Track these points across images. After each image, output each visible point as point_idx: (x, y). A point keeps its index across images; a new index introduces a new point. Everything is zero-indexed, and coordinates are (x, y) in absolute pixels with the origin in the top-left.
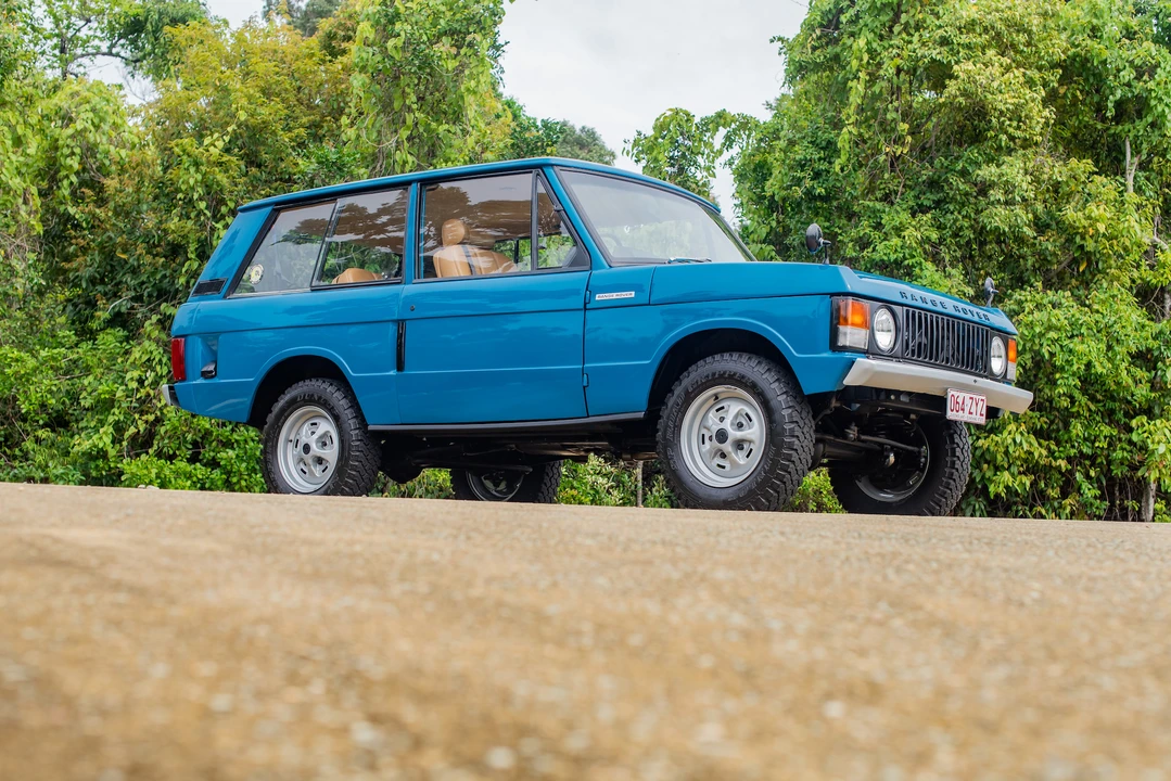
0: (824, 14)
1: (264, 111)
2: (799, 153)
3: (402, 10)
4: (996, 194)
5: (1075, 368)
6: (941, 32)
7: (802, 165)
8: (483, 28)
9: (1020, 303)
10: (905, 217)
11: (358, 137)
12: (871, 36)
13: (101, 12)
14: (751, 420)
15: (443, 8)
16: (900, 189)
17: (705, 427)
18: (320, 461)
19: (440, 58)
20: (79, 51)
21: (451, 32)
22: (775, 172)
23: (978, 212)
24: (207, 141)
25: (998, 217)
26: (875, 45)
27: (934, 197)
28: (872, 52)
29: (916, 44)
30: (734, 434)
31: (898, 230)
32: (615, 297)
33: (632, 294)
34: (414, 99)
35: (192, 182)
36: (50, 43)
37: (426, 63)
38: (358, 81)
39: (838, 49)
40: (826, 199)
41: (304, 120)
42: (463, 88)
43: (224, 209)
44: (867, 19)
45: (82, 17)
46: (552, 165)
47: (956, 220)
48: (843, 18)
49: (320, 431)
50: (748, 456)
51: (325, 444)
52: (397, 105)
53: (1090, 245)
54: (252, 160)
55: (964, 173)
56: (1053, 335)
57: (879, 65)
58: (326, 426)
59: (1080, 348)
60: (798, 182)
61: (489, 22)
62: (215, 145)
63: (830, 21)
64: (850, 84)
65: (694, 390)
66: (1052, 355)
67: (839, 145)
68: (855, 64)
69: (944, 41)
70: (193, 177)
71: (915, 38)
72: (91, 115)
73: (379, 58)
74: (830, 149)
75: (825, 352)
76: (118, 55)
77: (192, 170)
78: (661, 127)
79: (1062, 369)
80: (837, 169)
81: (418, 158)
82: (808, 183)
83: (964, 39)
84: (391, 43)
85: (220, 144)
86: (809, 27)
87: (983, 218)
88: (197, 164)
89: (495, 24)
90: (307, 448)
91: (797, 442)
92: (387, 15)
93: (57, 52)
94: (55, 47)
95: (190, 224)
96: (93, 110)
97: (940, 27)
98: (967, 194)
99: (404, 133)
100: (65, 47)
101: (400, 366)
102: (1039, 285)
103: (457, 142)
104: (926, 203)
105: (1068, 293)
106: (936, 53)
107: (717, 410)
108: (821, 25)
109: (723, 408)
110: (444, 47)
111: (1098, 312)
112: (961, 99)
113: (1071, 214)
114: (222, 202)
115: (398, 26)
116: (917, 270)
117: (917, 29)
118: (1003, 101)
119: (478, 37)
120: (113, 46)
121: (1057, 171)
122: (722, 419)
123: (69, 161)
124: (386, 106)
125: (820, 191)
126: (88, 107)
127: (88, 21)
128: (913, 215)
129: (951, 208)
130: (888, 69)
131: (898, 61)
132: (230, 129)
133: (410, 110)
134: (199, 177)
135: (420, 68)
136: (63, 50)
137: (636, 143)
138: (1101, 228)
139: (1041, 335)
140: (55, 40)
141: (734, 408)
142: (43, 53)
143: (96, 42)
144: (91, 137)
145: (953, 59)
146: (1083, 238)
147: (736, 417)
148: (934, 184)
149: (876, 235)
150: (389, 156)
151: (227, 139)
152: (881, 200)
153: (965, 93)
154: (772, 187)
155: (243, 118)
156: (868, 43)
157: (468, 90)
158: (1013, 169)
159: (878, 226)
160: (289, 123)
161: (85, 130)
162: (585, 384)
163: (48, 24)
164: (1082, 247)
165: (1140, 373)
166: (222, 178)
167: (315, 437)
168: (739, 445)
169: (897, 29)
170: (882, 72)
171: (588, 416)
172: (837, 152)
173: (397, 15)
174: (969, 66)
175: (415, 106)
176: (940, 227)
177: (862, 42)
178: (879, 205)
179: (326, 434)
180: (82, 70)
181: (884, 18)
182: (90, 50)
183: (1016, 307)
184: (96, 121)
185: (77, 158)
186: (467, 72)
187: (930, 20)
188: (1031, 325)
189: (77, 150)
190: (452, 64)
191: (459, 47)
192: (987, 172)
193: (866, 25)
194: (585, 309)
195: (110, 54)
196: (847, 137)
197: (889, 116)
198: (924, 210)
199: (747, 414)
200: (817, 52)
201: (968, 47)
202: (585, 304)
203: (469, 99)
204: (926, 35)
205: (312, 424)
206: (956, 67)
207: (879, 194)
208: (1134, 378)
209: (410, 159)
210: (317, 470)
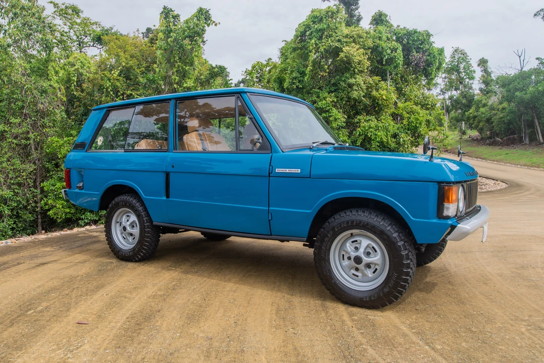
0: (301, 32)
1: (131, 62)
2: (294, 75)
3: (173, 29)
4: (355, 87)
5: (378, 140)
6: (337, 38)
7: (295, 78)
8: (199, 35)
9: (359, 120)
10: (326, 94)
11: (160, 71)
12: (316, 39)
13: (90, 34)
14: (376, 251)
15: (186, 29)
16: (324, 85)
17: (344, 251)
18: (131, 235)
19: (186, 45)
20: (85, 46)
21: (190, 37)
22: (287, 81)
23: (348, 93)
24: (112, 72)
25: (355, 94)
26: (317, 42)
27: (335, 88)
28: (316, 44)
29: (330, 41)
30: (366, 260)
31: (325, 98)
32: (288, 171)
33: (299, 171)
34: (178, 58)
35: (108, 85)
36: (76, 43)
37: (181, 47)
38: (159, 52)
39: (305, 43)
40: (303, 88)
41: (144, 65)
42: (193, 55)
43: (119, 94)
44: (315, 34)
45: (84, 35)
46: (246, 92)
47: (342, 95)
48: (308, 33)
49: (131, 220)
50: (374, 272)
51: (133, 227)
52: (172, 60)
53: (380, 102)
54: (128, 78)
55: (344, 81)
56: (371, 130)
57: (318, 48)
58: (133, 218)
59: (379, 134)
60: (294, 83)
61: (201, 33)
62: (116, 73)
63: (303, 35)
64: (309, 54)
65: (339, 230)
66: (371, 136)
67: (306, 73)
68: (311, 47)
69: (339, 41)
70: (108, 84)
71: (329, 40)
72: (80, 64)
73: (166, 45)
74: (303, 74)
75: (434, 219)
76: (95, 46)
77: (108, 82)
78: (253, 67)
79: (373, 140)
80: (306, 80)
81: (179, 77)
82: (298, 84)
83: (345, 40)
84: (169, 40)
85: (117, 73)
86: (296, 36)
87: (350, 95)
88: (109, 80)
89: (203, 34)
90: (125, 228)
91: (411, 272)
92: (168, 31)
93: (78, 46)
94: (77, 44)
95: (109, 98)
96: (81, 62)
97: (337, 36)
98: (345, 87)
99: (175, 70)
100: (81, 44)
101: (168, 196)
102: (365, 114)
103: (192, 72)
104: (333, 90)
105: (374, 117)
106: (337, 44)
107: (353, 242)
108: (300, 36)
109: (356, 241)
110: (187, 41)
111: (383, 123)
112: (345, 58)
113: (374, 93)
114: (119, 91)
115: (172, 34)
116: (331, 110)
117: (330, 37)
118: (356, 59)
119: (198, 38)
120: (93, 44)
121: (370, 80)
122: (357, 249)
123: (73, 78)
124: (169, 61)
125: (301, 86)
126: (79, 61)
127: (86, 37)
128: (329, 93)
129: (340, 91)
130: (322, 49)
131: (324, 47)
132: (119, 68)
133: (177, 62)
134: (110, 84)
135: (179, 48)
136: (80, 45)
137: (246, 72)
138: (384, 97)
139: (368, 130)
140: (78, 42)
141: (365, 242)
142: (74, 46)
143: (90, 43)
144: (81, 71)
145: (342, 46)
146: (378, 100)
147: (366, 249)
148: (334, 85)
149: (318, 100)
150: (170, 77)
151: (119, 71)
152: (318, 89)
153: (346, 57)
154: (286, 85)
155: (124, 65)
156: (315, 41)
157: (195, 55)
158: (360, 79)
159: (318, 97)
160: (139, 66)
161: (78, 68)
162: (270, 218)
163: (75, 38)
164: (377, 103)
165: (393, 140)
166: (118, 84)
167: (128, 223)
168: (368, 266)
169: (324, 37)
170: (319, 50)
171: (271, 235)
172: (305, 75)
173: (171, 31)
174: (348, 48)
175: (178, 61)
176: (338, 97)
177: (313, 41)
178: (318, 91)
179: (134, 222)
180: (85, 51)
181: (320, 34)
182: (88, 45)
183: (358, 121)
184: (82, 66)
185: (76, 77)
186: (194, 50)
187: (334, 34)
188: (364, 127)
189: (76, 75)
190: (189, 47)
191: (192, 42)
192: (352, 81)
193: (314, 36)
194: (269, 176)
195: (93, 46)
196: (309, 70)
197: (322, 64)
198: (332, 92)
199: (373, 247)
200: (299, 44)
201: (346, 42)
202: (269, 173)
203: (196, 58)
204: (333, 39)
205: (127, 216)
206: (344, 48)
207: (317, 87)
208: (391, 141)
209: (177, 78)
210: (130, 239)
